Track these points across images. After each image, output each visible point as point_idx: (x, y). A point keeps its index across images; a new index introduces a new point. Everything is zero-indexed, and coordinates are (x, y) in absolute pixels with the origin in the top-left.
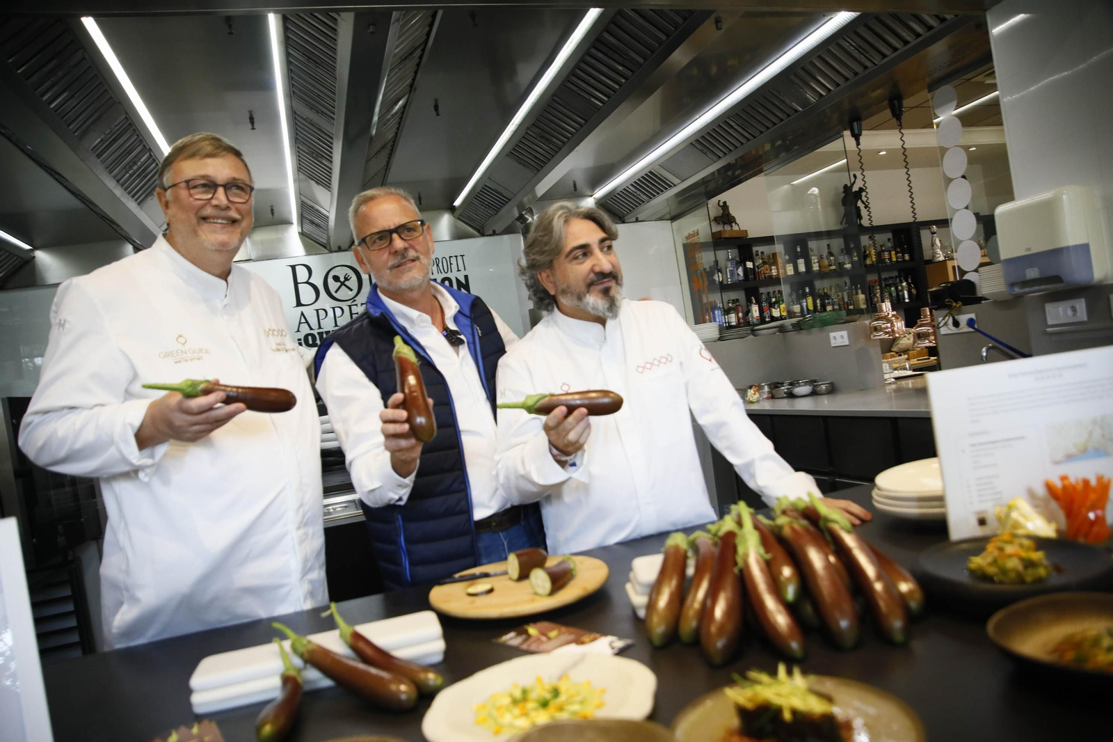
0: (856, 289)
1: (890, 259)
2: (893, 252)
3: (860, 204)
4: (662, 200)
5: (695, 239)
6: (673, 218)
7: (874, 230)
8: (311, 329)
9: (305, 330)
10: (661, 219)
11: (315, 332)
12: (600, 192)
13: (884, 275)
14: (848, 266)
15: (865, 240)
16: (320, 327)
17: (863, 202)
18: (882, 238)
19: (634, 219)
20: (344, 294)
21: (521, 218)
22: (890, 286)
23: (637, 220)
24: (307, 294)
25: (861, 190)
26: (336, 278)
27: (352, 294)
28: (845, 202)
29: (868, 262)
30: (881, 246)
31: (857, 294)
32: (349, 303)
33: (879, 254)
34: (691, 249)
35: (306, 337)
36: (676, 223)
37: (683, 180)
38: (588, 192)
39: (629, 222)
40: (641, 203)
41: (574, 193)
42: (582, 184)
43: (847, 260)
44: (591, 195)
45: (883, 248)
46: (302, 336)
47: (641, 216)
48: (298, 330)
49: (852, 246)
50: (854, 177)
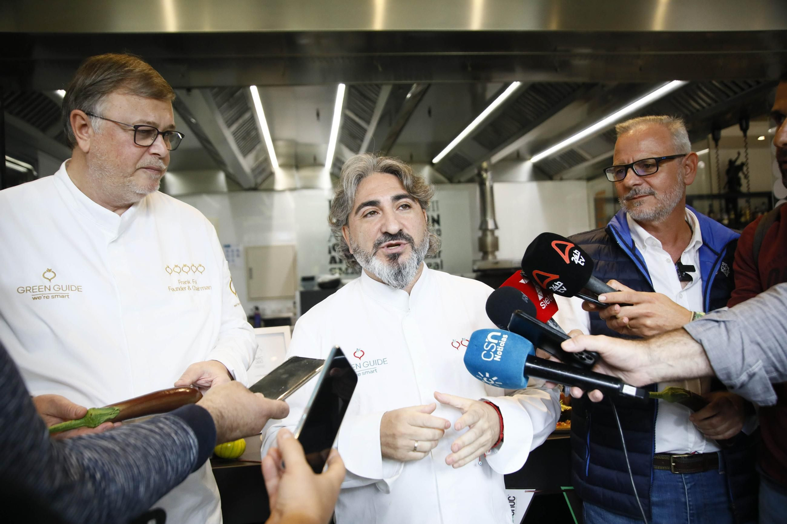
3: (741, 175)
4: (581, 168)
5: (603, 196)
6: (589, 179)
7: (750, 195)
10: (580, 179)
12: (537, 158)
15: (742, 203)
17: (744, 173)
18: (755, 202)
19: (559, 178)
21: (479, 175)
23: (561, 179)
25: (743, 164)
28: (728, 172)
29: (743, 219)
30: (756, 208)
34: (599, 203)
35: (334, 247)
36: (591, 183)
37: (594, 157)
38: (528, 157)
39: (556, 180)
40: (565, 168)
41: (517, 158)
42: (524, 152)
43: (726, 217)
44: (530, 159)
45: (758, 210)
46: (331, 244)
47: (565, 177)
48: (329, 241)
49: (731, 206)
50: (739, 154)
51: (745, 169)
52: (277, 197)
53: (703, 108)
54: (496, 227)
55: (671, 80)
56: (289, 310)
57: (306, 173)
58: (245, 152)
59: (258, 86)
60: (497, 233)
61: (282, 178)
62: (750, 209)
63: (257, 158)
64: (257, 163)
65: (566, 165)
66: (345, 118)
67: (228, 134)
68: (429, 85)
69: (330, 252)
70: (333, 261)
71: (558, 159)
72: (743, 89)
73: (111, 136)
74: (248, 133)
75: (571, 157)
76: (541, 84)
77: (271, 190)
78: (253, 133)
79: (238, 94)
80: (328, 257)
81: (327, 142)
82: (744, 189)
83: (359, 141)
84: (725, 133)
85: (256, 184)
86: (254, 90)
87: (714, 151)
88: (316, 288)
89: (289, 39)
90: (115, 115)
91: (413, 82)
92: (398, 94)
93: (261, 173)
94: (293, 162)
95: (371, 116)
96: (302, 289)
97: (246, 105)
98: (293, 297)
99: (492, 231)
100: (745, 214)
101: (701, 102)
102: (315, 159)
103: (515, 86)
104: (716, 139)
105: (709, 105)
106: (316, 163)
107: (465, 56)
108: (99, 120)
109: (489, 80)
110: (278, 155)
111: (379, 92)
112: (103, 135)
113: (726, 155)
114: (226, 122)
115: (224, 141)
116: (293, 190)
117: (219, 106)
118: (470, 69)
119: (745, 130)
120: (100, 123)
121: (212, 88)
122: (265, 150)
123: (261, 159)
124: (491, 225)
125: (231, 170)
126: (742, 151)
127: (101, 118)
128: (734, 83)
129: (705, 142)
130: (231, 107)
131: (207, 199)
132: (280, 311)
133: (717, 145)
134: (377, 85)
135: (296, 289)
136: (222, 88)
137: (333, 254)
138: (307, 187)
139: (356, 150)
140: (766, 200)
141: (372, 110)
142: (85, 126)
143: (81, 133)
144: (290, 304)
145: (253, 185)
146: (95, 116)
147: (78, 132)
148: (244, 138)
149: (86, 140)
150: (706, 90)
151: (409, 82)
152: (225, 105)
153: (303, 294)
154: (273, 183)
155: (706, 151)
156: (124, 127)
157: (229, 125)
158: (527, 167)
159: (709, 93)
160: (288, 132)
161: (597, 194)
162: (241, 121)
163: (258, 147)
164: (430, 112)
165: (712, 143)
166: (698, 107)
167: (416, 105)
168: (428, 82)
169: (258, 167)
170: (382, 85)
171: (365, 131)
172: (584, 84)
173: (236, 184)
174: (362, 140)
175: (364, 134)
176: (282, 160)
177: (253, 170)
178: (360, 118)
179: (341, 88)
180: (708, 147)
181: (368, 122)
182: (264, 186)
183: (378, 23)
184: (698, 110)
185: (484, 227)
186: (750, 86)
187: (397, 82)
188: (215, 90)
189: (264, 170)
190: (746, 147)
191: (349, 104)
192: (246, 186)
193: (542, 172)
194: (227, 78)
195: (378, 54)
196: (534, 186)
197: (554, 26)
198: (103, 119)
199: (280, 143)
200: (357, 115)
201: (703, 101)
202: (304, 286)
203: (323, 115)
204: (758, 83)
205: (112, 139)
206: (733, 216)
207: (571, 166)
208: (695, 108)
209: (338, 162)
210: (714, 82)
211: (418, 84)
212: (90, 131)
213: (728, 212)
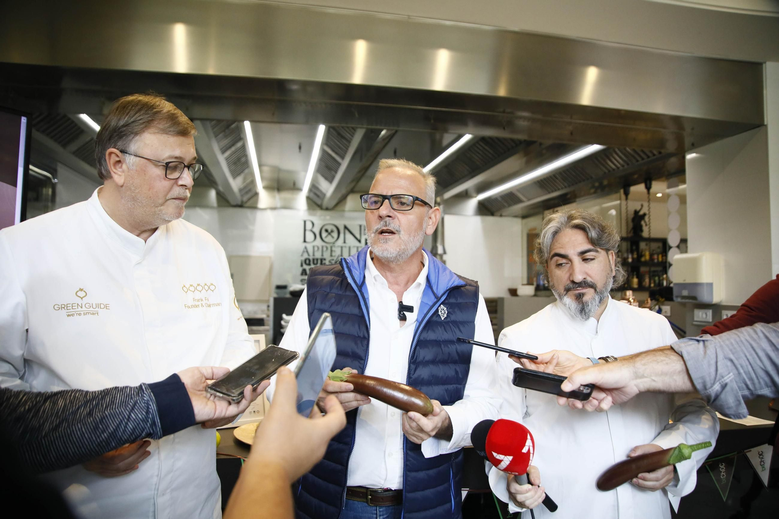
0: (633, 275)
1: (658, 259)
2: (660, 256)
3: (643, 223)
4: (518, 208)
5: (534, 233)
6: (524, 217)
7: (650, 240)
8: (309, 255)
9: (306, 256)
10: (516, 216)
11: (311, 258)
12: (481, 197)
13: (653, 269)
14: (630, 260)
15: (642, 245)
16: (314, 255)
17: (645, 222)
18: (654, 246)
19: (499, 214)
20: (329, 239)
22: (654, 276)
23: (501, 216)
24: (310, 236)
25: (645, 215)
26: (327, 231)
27: (332, 240)
28: (633, 220)
29: (643, 259)
30: (653, 251)
31: (633, 278)
32: (331, 245)
33: (651, 255)
34: (531, 238)
35: (305, 260)
36: (525, 221)
37: (529, 200)
38: (475, 195)
39: (496, 216)
40: (504, 207)
41: (465, 196)
42: (472, 192)
43: (630, 256)
44: (476, 197)
45: (655, 252)
46: (303, 258)
47: (504, 214)
48: (302, 255)
49: (634, 248)
50: (642, 206)
51: (646, 218)
52: (259, 215)
53: (618, 168)
54: (445, 253)
55: (592, 143)
56: (263, 311)
57: (285, 195)
58: (235, 175)
59: (251, 121)
60: (445, 257)
61: (264, 198)
62: (650, 251)
63: (245, 179)
64: (245, 184)
65: (505, 204)
66: (324, 153)
67: (222, 159)
68: (396, 131)
69: (302, 265)
70: (304, 273)
71: (500, 199)
72: (648, 157)
73: (142, 171)
74: (239, 159)
75: (510, 198)
76: (491, 138)
77: (254, 207)
78: (243, 160)
79: (233, 126)
80: (300, 269)
81: (306, 170)
82: (645, 234)
83: (333, 173)
84: (633, 189)
85: (242, 202)
86: (247, 124)
87: (624, 202)
88: (288, 296)
89: (281, 85)
90: (147, 152)
91: (383, 127)
92: (371, 136)
93: (247, 193)
94: (275, 185)
95: (346, 152)
96: (275, 296)
97: (239, 136)
98: (268, 301)
99: (441, 256)
100: (644, 255)
101: (615, 162)
102: (294, 184)
103: (467, 137)
104: (627, 194)
105: (623, 166)
106: (295, 187)
107: (429, 111)
108: (132, 157)
109: (446, 131)
110: (262, 178)
111: (354, 134)
112: (136, 171)
113: (633, 206)
114: (221, 149)
115: (218, 163)
116: (273, 209)
117: (216, 136)
118: (432, 121)
119: (648, 188)
120: (134, 160)
121: (211, 120)
122: (252, 174)
123: (248, 181)
124: (440, 250)
125: (221, 188)
126: (646, 204)
127: (135, 155)
128: (643, 151)
129: (617, 195)
130: (226, 137)
131: (200, 212)
132: (255, 313)
133: (627, 199)
134: (353, 128)
135: (270, 296)
136: (219, 121)
137: (305, 267)
138: (285, 207)
139: (330, 180)
140: (660, 245)
141: (347, 148)
142: (119, 162)
143: (116, 169)
144: (264, 307)
145: (239, 203)
146: (129, 154)
147: (112, 168)
148: (235, 163)
149: (120, 175)
150: (620, 154)
151: (378, 127)
152: (221, 135)
153: (276, 300)
154: (256, 202)
155: (618, 202)
156: (155, 162)
157: (223, 152)
158: (472, 204)
159: (623, 156)
160: (273, 159)
161: (531, 230)
162: (233, 149)
163: (246, 171)
164: (395, 152)
165: (623, 196)
166: (613, 167)
167: (384, 146)
168: (396, 128)
169: (245, 187)
170: (357, 128)
171: (339, 164)
172: (525, 141)
173: (224, 201)
174: (336, 172)
175: (339, 167)
176: (266, 183)
177: (241, 190)
178: (336, 153)
179: (322, 129)
180: (620, 199)
181: (343, 158)
182: (248, 204)
183: (358, 78)
184: (614, 170)
185: (434, 252)
186: (654, 155)
187: (370, 127)
188: (214, 122)
189: (250, 190)
190: (649, 201)
191: (327, 140)
192: (233, 202)
193: (485, 209)
194: (225, 112)
195: (355, 103)
196: (478, 219)
197: (502, 92)
198: (136, 156)
199: (265, 169)
200: (333, 151)
201: (616, 162)
202: (277, 293)
203: (304, 149)
204: (660, 153)
205: (145, 174)
206: (635, 256)
207: (510, 205)
208: (611, 167)
209: (314, 188)
210: (628, 149)
211: (388, 130)
212: (124, 166)
213: (632, 252)
